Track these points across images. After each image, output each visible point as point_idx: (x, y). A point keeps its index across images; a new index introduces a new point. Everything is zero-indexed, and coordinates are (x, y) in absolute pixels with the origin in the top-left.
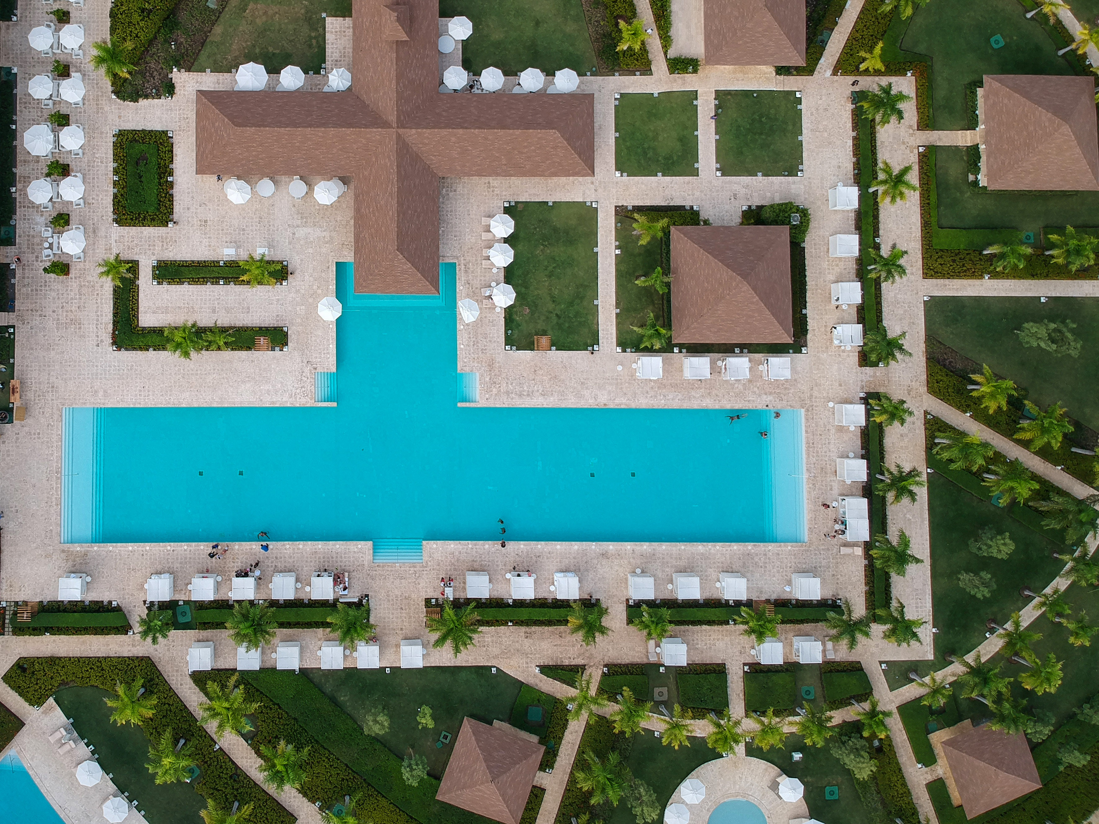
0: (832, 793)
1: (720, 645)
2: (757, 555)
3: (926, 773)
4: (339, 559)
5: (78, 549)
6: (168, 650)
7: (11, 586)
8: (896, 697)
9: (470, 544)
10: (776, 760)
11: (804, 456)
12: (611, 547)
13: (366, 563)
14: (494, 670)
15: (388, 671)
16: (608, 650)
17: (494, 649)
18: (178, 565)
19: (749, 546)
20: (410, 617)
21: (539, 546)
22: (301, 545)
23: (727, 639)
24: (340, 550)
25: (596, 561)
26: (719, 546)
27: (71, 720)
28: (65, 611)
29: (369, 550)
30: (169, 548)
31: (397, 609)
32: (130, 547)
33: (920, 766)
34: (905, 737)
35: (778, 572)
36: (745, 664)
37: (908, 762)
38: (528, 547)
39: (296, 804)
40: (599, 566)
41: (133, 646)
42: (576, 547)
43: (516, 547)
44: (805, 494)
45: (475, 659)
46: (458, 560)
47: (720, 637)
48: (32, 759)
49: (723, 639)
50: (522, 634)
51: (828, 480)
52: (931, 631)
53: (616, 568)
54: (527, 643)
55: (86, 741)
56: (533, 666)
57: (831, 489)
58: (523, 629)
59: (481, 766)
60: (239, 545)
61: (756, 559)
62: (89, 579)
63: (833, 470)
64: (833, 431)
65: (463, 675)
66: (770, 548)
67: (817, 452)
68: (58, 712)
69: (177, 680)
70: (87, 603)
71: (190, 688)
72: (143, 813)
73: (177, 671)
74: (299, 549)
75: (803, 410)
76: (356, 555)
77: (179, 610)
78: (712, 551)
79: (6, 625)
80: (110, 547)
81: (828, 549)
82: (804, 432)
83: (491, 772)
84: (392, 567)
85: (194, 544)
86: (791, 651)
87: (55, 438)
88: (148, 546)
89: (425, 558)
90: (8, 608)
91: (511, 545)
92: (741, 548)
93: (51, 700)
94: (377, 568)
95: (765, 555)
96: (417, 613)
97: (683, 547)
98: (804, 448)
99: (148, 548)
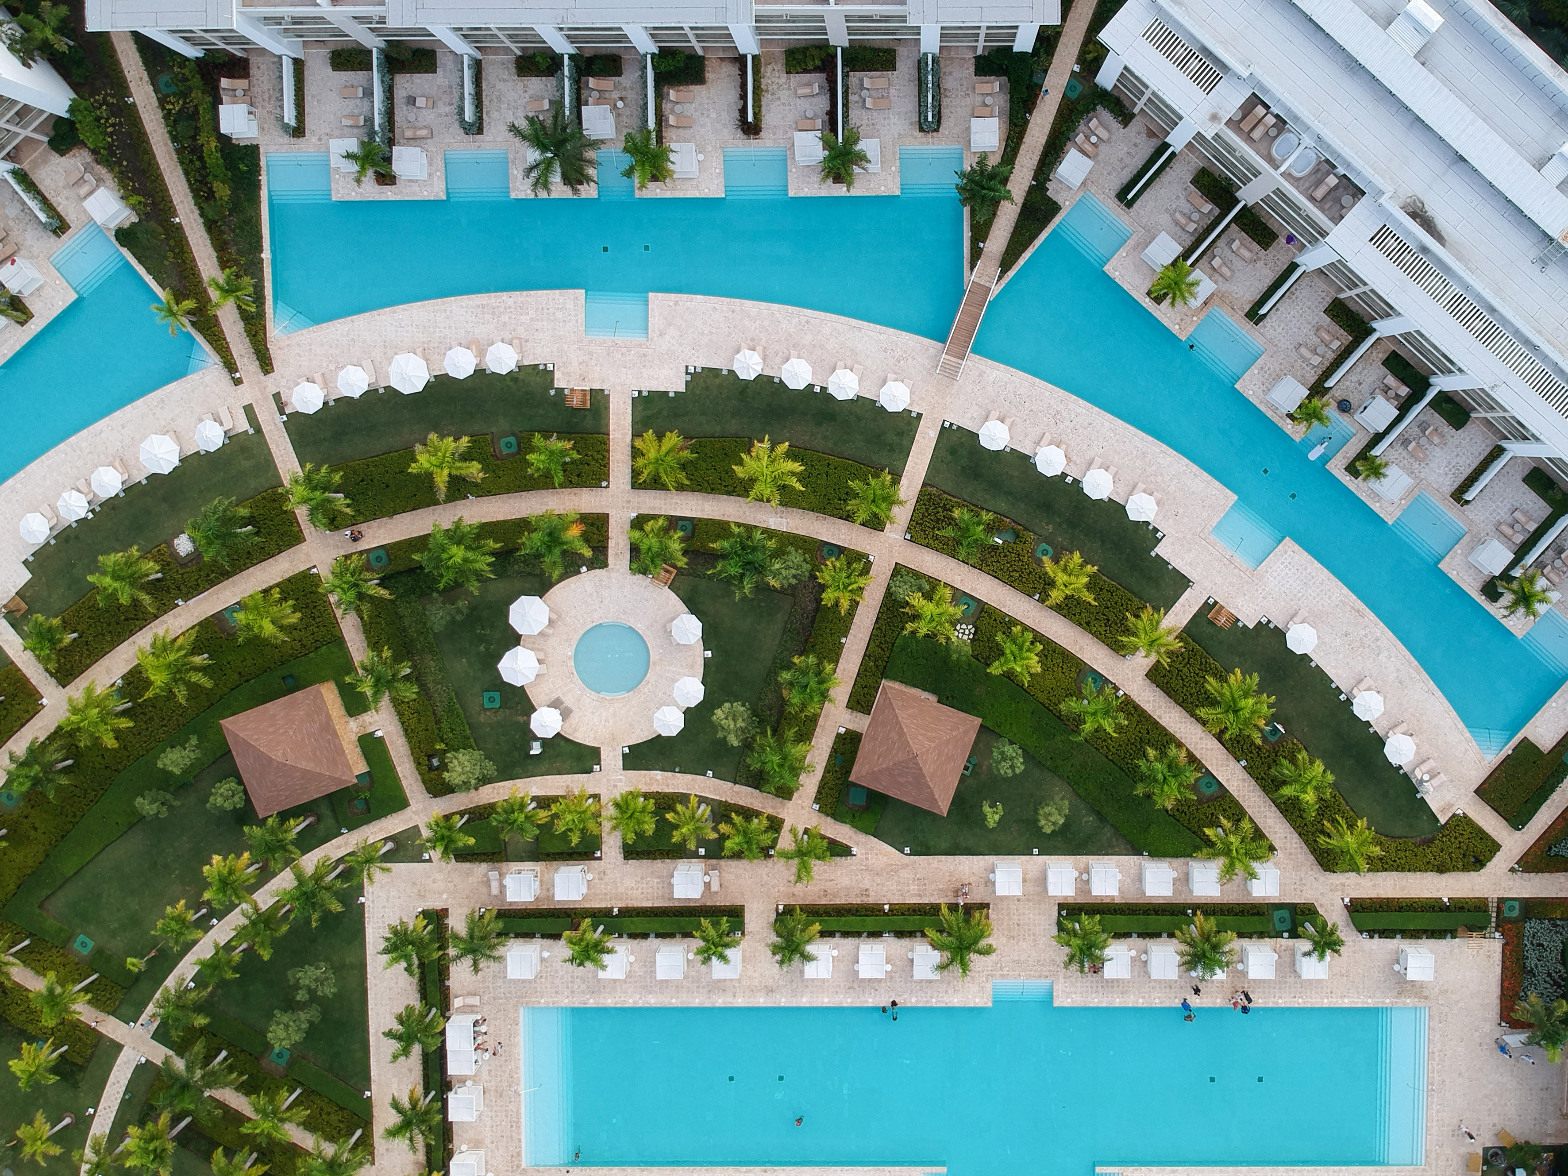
0: (491, 700)
1: (629, 882)
2: (583, 992)
3: (371, 724)
4: (1094, 985)
5: (1408, 1001)
6: (1301, 879)
7: (1489, 956)
8: (411, 818)
9: (934, 1003)
10: (563, 743)
11: (523, 1110)
12: (762, 1001)
13: (1062, 980)
14: (907, 850)
15: (1036, 851)
16: (767, 875)
17: (906, 875)
18: (1288, 980)
19: (591, 1003)
20: (1008, 914)
21: (849, 1000)
22: (1141, 1003)
23: (621, 890)
24: (1094, 995)
25: (781, 983)
26: (630, 1003)
27: (1418, 796)
28: (1425, 931)
29: (1058, 996)
30: (1300, 1001)
31: (1024, 924)
32: (1346, 1003)
33: (379, 734)
34: (398, 769)
35: (557, 971)
36: (600, 859)
37: (395, 738)
38: (863, 999)
39: (1147, 693)
40: (777, 977)
41: (1343, 885)
42: (804, 1000)
43: (877, 999)
44: (522, 1064)
45: (929, 864)
46: (949, 983)
47: (630, 892)
48: (1467, 750)
49: (627, 888)
50: (872, 894)
51: (493, 1083)
52: (367, 899)
53: (755, 975)
54: (866, 883)
55: (1401, 772)
56: (859, 856)
57: (490, 1071)
58: (871, 900)
59: (928, 769)
60: (1215, 1003)
61: (584, 987)
62: (1397, 967)
63: (487, 1095)
64: (487, 1141)
65: (944, 845)
66: (566, 1001)
67: (506, 1116)
68: (1434, 806)
69: (1291, 843)
70: (1398, 936)
71: (1276, 833)
72: (1333, 686)
73: (1290, 854)
74: (1143, 998)
75: (524, 1165)
76: (1073, 990)
77: (1288, 925)
78: (638, 996)
79: (1495, 909)
80: (1370, 1003)
81: (494, 999)
82: (523, 1140)
83: (917, 764)
84: (1030, 976)
85: (1271, 1005)
86: (542, 875)
87: (1434, 1131)
88: (1326, 1003)
89: (989, 986)
90: (1493, 930)
91: (886, 1002)
92: (602, 1001)
93: (1443, 820)
94: (1047, 974)
95: (572, 992)
96: (999, 920)
97: (674, 1001)
98: (523, 1120)
99: (1325, 1001)
